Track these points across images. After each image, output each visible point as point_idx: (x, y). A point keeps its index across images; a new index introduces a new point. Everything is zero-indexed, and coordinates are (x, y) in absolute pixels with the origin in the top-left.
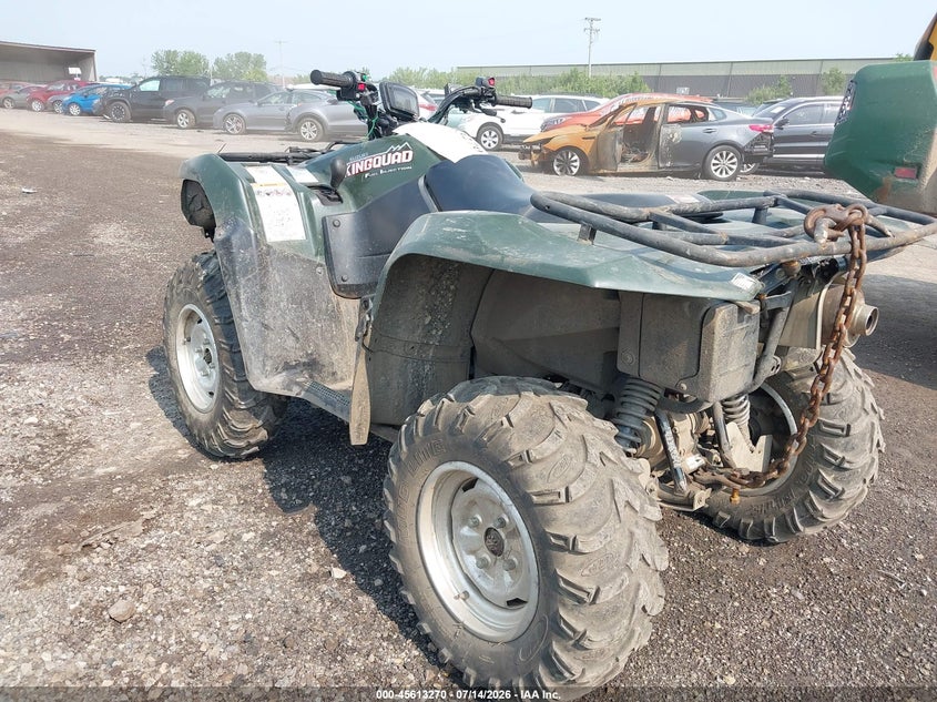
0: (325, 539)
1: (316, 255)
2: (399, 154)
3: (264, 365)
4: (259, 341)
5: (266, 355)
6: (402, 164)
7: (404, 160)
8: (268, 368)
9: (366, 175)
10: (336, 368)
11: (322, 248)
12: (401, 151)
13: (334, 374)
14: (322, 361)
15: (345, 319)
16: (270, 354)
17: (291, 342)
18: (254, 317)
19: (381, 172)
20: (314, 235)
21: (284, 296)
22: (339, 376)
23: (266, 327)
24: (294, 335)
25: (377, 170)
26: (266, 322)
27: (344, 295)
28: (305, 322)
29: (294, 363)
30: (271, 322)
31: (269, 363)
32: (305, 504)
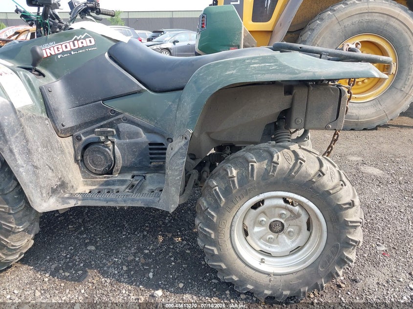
0: (123, 282)
1: (42, 113)
2: (84, 41)
3: (42, 194)
4: (34, 178)
5: (41, 187)
6: (88, 47)
7: (89, 44)
8: (44, 195)
9: (59, 57)
10: (72, 183)
11: (44, 108)
12: (84, 39)
13: (73, 186)
14: (67, 181)
15: (66, 151)
16: (43, 186)
17: (50, 174)
18: (27, 162)
19: (72, 53)
20: (38, 100)
21: (39, 143)
22: (75, 188)
23: (36, 167)
24: (50, 168)
25: (69, 52)
26: (35, 164)
27: (63, 136)
28: (53, 158)
29: (55, 187)
30: (37, 163)
31: (44, 191)
32: (85, 272)
